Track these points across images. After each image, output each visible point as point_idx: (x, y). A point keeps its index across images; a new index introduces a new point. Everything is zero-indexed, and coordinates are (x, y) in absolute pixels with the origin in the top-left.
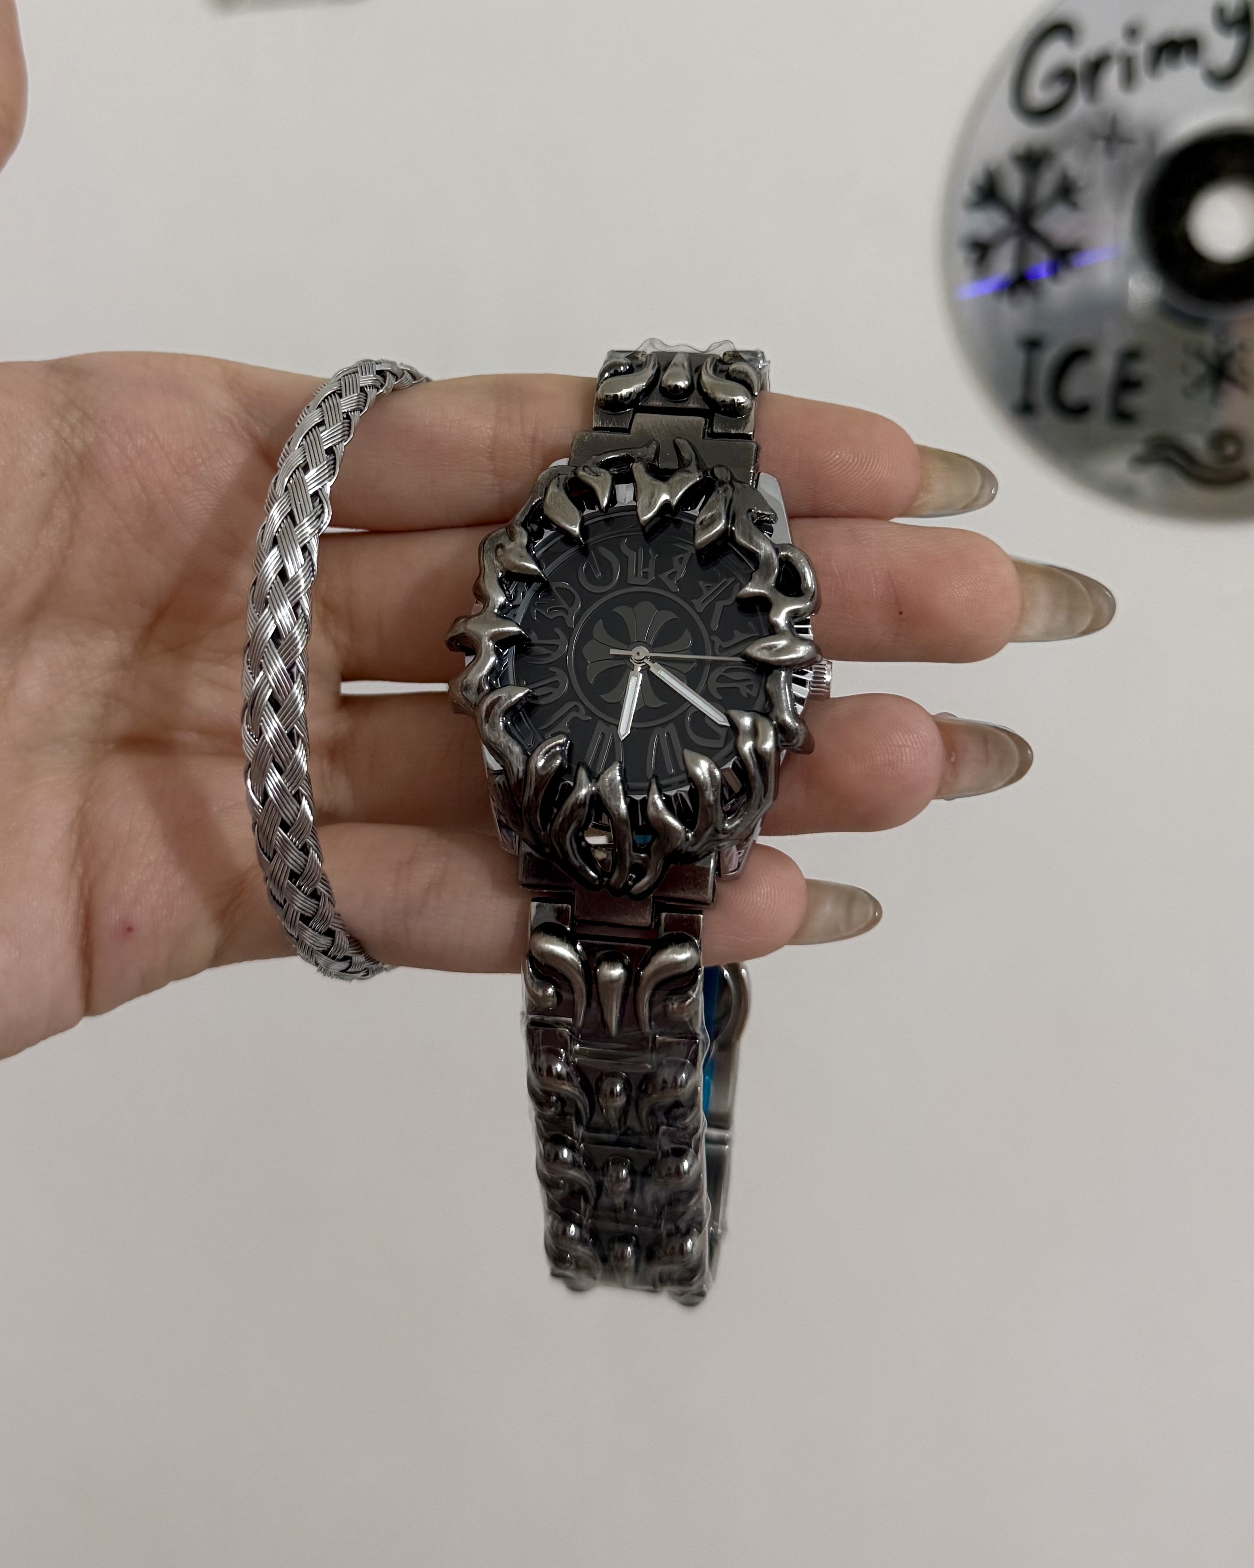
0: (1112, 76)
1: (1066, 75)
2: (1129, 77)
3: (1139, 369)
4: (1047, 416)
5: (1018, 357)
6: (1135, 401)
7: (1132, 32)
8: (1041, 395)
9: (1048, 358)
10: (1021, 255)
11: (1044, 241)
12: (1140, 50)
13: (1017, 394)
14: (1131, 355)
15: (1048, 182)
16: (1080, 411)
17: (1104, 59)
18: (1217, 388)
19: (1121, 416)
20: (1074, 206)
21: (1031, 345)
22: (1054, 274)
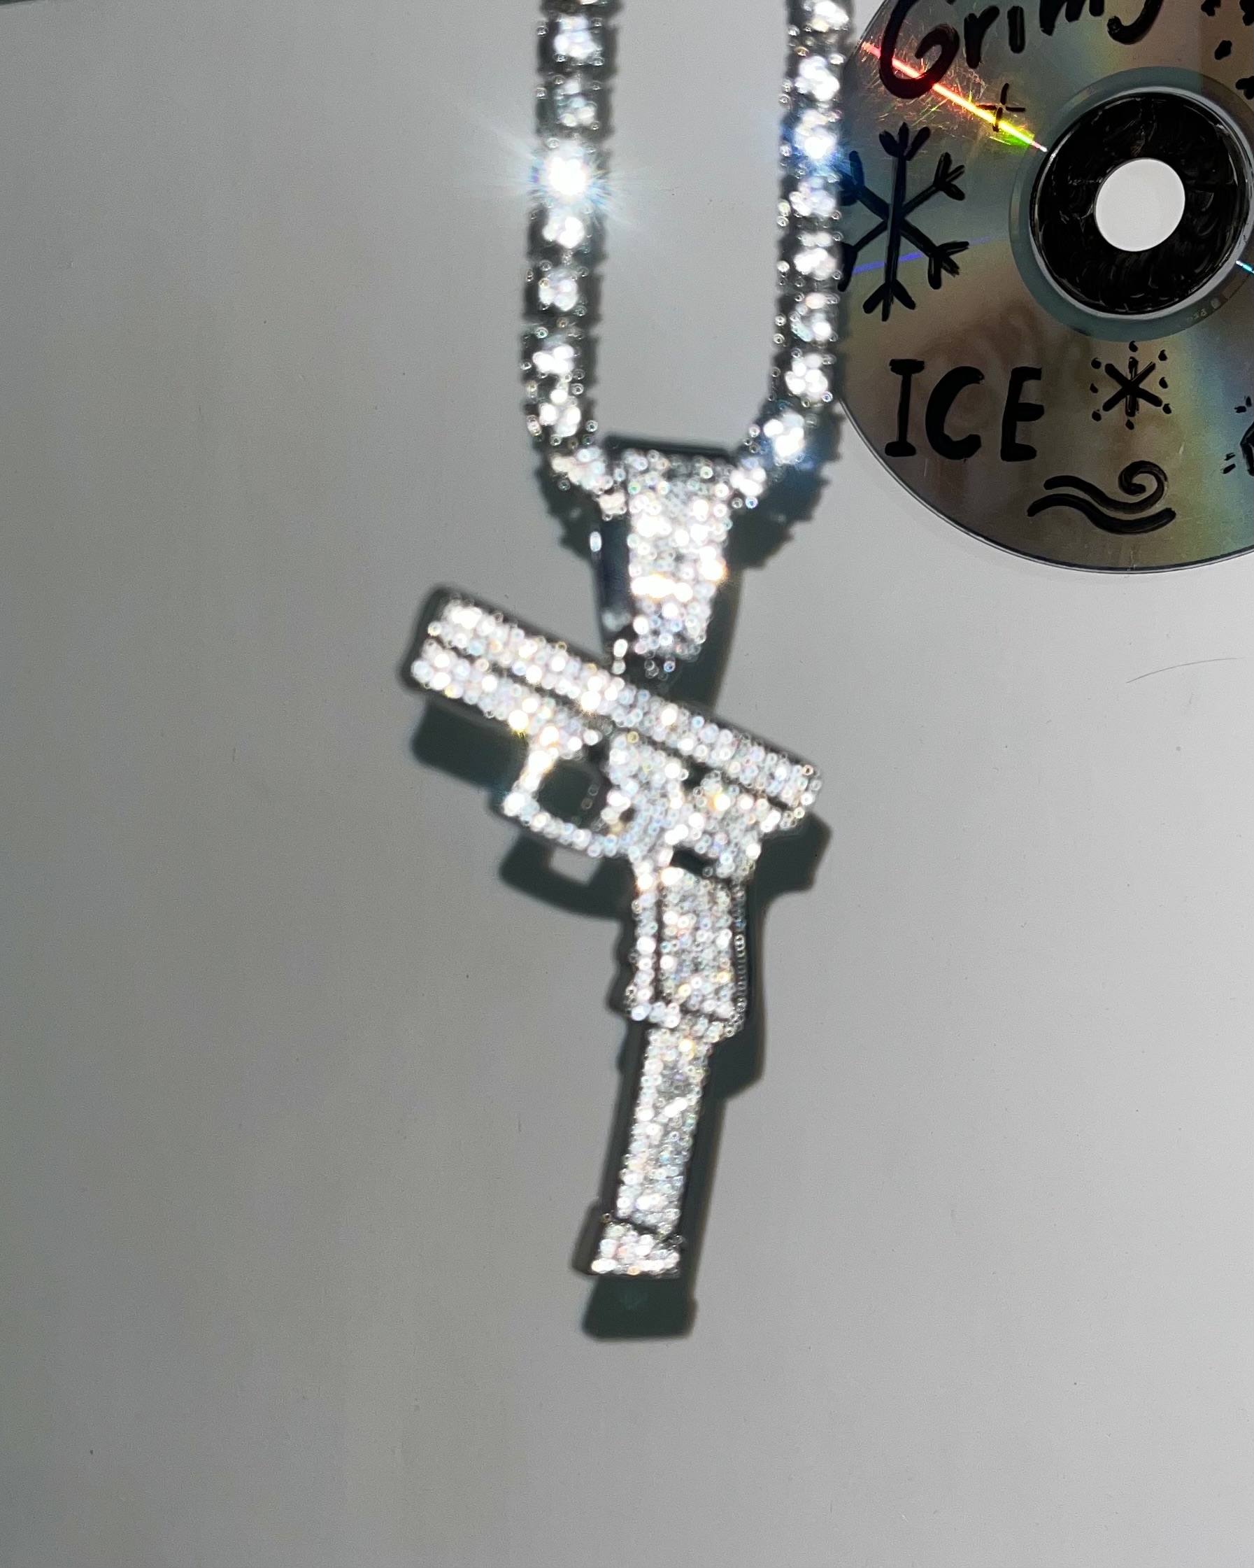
0: (998, 35)
1: (940, 38)
2: (1017, 37)
4: (927, 457)
5: (894, 381)
8: (918, 432)
9: (926, 383)
10: (893, 259)
11: (921, 240)
12: (1034, 2)
15: (922, 171)
16: (966, 448)
17: (992, 13)
18: (1132, 410)
19: (1014, 451)
20: (958, 195)
21: (906, 368)
22: (935, 282)
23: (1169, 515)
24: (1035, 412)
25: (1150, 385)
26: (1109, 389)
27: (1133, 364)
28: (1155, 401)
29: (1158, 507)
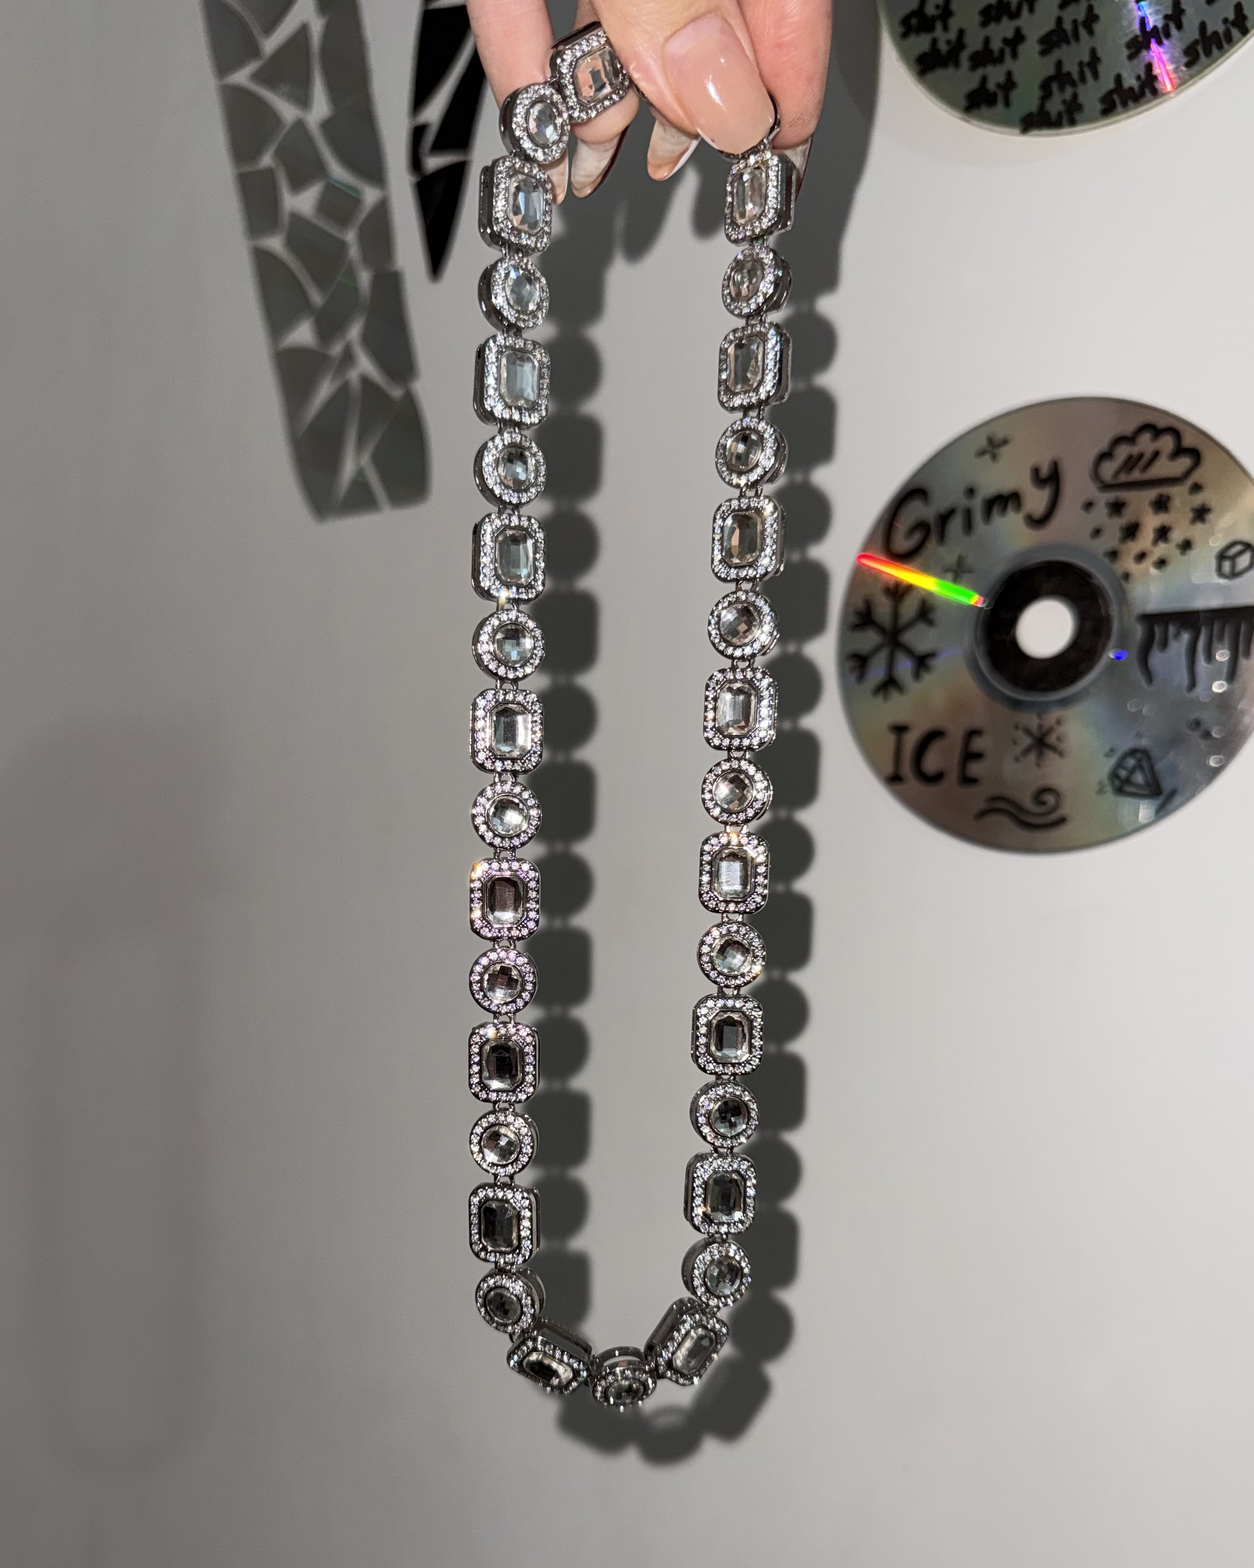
0: (956, 524)
1: (922, 526)
2: (968, 526)
3: (978, 744)
4: (912, 783)
5: (891, 738)
6: (975, 769)
7: (971, 492)
8: (907, 768)
9: (911, 740)
10: (891, 663)
11: (909, 651)
12: (977, 505)
13: (889, 769)
14: (972, 733)
15: (909, 609)
16: (936, 778)
17: (951, 512)
18: (1040, 755)
19: (967, 780)
20: (931, 623)
21: (900, 730)
22: (917, 676)
23: (1062, 820)
24: (978, 756)
25: (1052, 739)
26: (1027, 741)
27: (1040, 727)
28: (1053, 749)
29: (1054, 816)
